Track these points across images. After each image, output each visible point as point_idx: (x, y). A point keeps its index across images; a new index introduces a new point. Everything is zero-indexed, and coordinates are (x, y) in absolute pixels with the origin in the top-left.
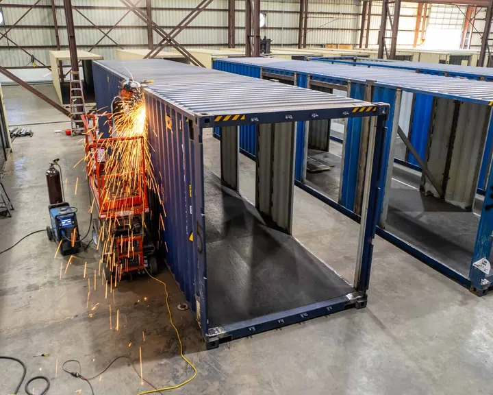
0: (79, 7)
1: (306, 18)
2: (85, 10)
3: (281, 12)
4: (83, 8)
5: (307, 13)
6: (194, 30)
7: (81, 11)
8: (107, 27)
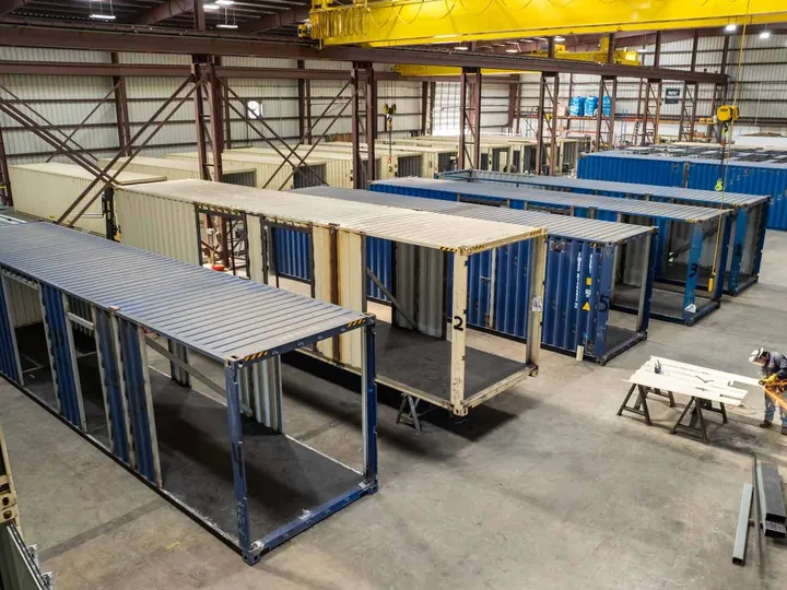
0: (30, 101)
1: (309, 105)
2: (38, 105)
3: (278, 98)
4: (34, 101)
5: (309, 98)
6: (176, 126)
7: (32, 106)
8: (69, 127)
